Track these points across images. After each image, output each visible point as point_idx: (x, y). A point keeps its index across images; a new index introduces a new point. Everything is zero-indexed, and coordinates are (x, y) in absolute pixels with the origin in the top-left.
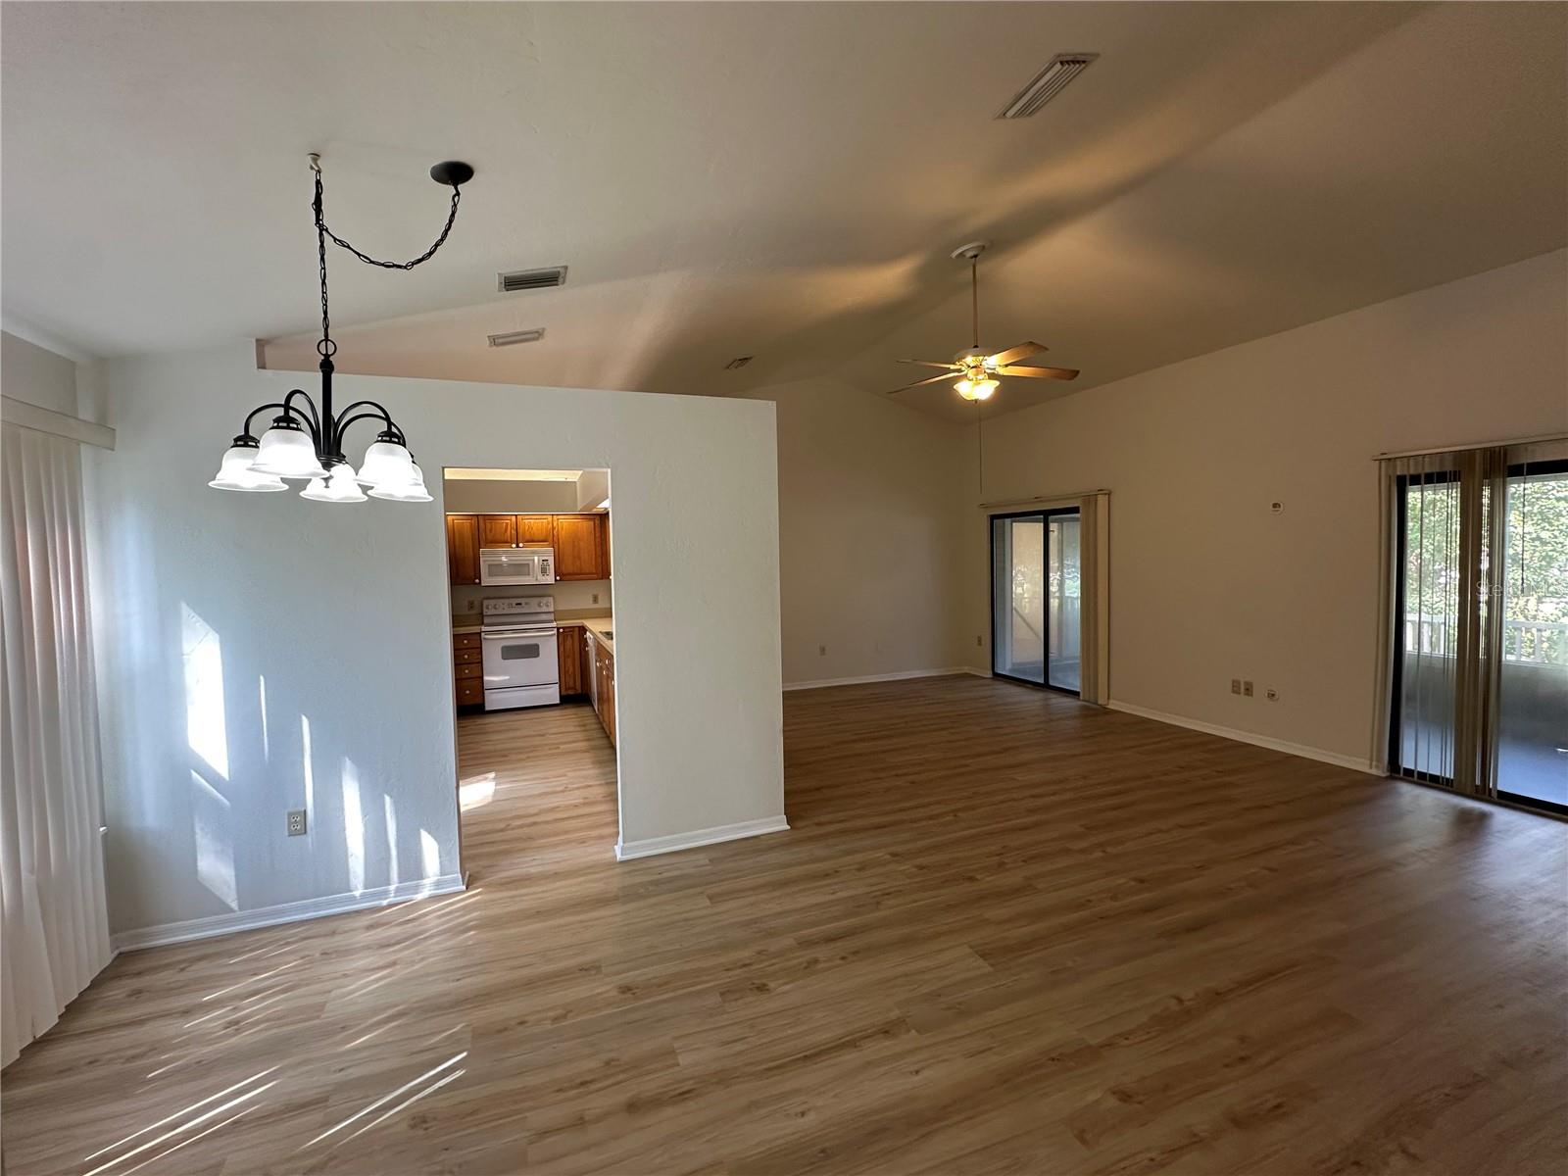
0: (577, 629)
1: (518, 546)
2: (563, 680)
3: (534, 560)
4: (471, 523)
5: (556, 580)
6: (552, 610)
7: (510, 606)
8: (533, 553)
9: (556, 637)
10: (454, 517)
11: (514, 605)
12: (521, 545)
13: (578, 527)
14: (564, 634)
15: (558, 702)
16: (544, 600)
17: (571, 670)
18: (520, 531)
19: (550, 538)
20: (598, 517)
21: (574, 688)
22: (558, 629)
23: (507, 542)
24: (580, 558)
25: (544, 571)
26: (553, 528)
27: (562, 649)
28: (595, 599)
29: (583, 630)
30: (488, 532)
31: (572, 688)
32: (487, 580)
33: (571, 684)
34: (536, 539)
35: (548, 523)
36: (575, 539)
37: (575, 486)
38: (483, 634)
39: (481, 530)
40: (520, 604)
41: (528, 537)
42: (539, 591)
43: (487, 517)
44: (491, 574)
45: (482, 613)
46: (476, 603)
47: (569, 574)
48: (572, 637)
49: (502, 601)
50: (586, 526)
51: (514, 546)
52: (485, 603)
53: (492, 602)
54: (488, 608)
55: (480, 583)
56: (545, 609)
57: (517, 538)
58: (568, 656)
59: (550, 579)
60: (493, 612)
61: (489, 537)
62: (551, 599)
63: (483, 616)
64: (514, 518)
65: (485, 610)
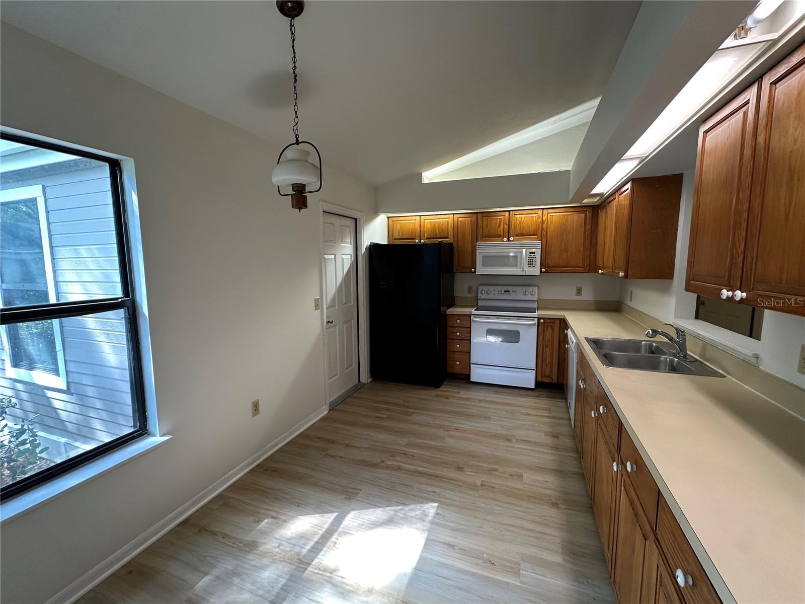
0: (558, 322)
1: (509, 240)
2: (539, 367)
3: (522, 252)
4: (471, 220)
5: (541, 272)
6: (536, 299)
7: (500, 292)
8: (523, 246)
9: (535, 328)
10: (459, 216)
11: (503, 292)
12: (512, 239)
13: (567, 220)
14: (544, 325)
15: (533, 386)
16: (530, 289)
17: (549, 359)
18: (512, 225)
19: (539, 232)
20: (590, 210)
21: (550, 377)
22: (539, 319)
23: (499, 236)
24: (566, 251)
25: (531, 263)
26: (543, 221)
27: (541, 338)
28: (579, 291)
29: (563, 324)
30: (484, 226)
31: (548, 377)
32: (481, 270)
33: (548, 372)
34: (525, 233)
35: (538, 218)
36: (563, 230)
37: (570, 173)
38: (472, 316)
39: (479, 226)
40: (509, 291)
41: (518, 231)
42: (525, 281)
43: (484, 215)
44: (484, 265)
45: (477, 297)
46: (474, 288)
47: (555, 267)
48: (553, 330)
49: (495, 288)
50: (577, 218)
51: (505, 239)
52: (480, 288)
53: (486, 288)
54: (482, 293)
55: (475, 272)
56: (529, 297)
57: (510, 232)
58: (547, 346)
59: (536, 271)
60: (485, 296)
61: (486, 231)
62: (536, 289)
63: (478, 299)
64: (507, 214)
65: (480, 295)
